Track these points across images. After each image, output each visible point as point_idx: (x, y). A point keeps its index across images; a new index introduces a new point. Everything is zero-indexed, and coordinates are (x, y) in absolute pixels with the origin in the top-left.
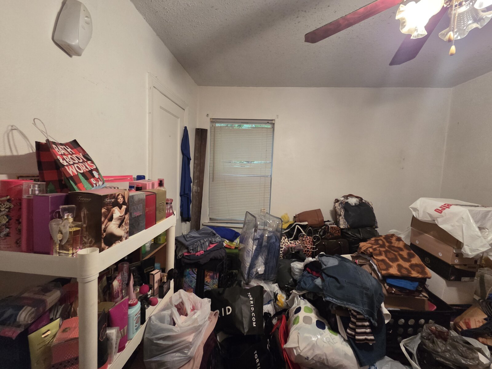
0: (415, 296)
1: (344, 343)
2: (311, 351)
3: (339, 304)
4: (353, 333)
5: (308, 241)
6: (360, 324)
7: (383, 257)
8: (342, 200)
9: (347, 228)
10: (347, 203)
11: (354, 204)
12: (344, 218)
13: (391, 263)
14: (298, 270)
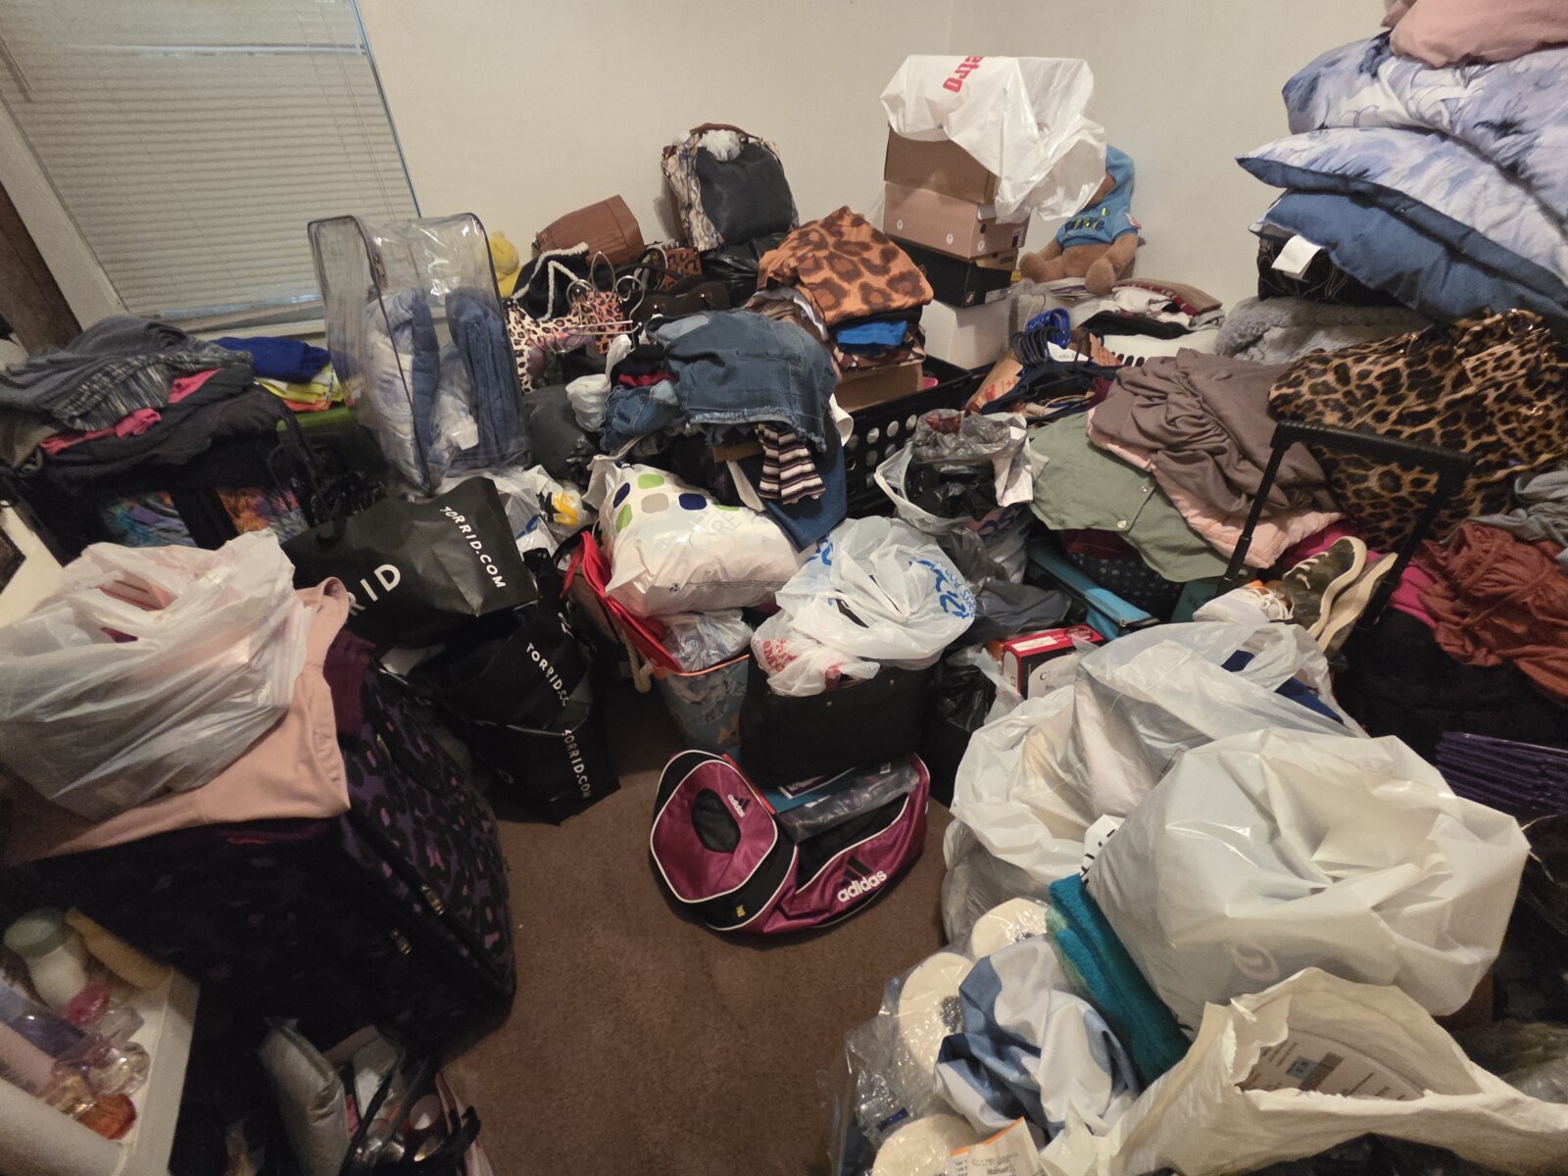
0: (899, 362)
1: (758, 518)
2: (682, 567)
3: (730, 422)
4: (776, 487)
5: (604, 308)
6: (788, 456)
7: (826, 273)
8: (687, 142)
9: (716, 245)
10: (703, 151)
11: (724, 155)
12: (701, 210)
13: (845, 285)
14: (593, 400)
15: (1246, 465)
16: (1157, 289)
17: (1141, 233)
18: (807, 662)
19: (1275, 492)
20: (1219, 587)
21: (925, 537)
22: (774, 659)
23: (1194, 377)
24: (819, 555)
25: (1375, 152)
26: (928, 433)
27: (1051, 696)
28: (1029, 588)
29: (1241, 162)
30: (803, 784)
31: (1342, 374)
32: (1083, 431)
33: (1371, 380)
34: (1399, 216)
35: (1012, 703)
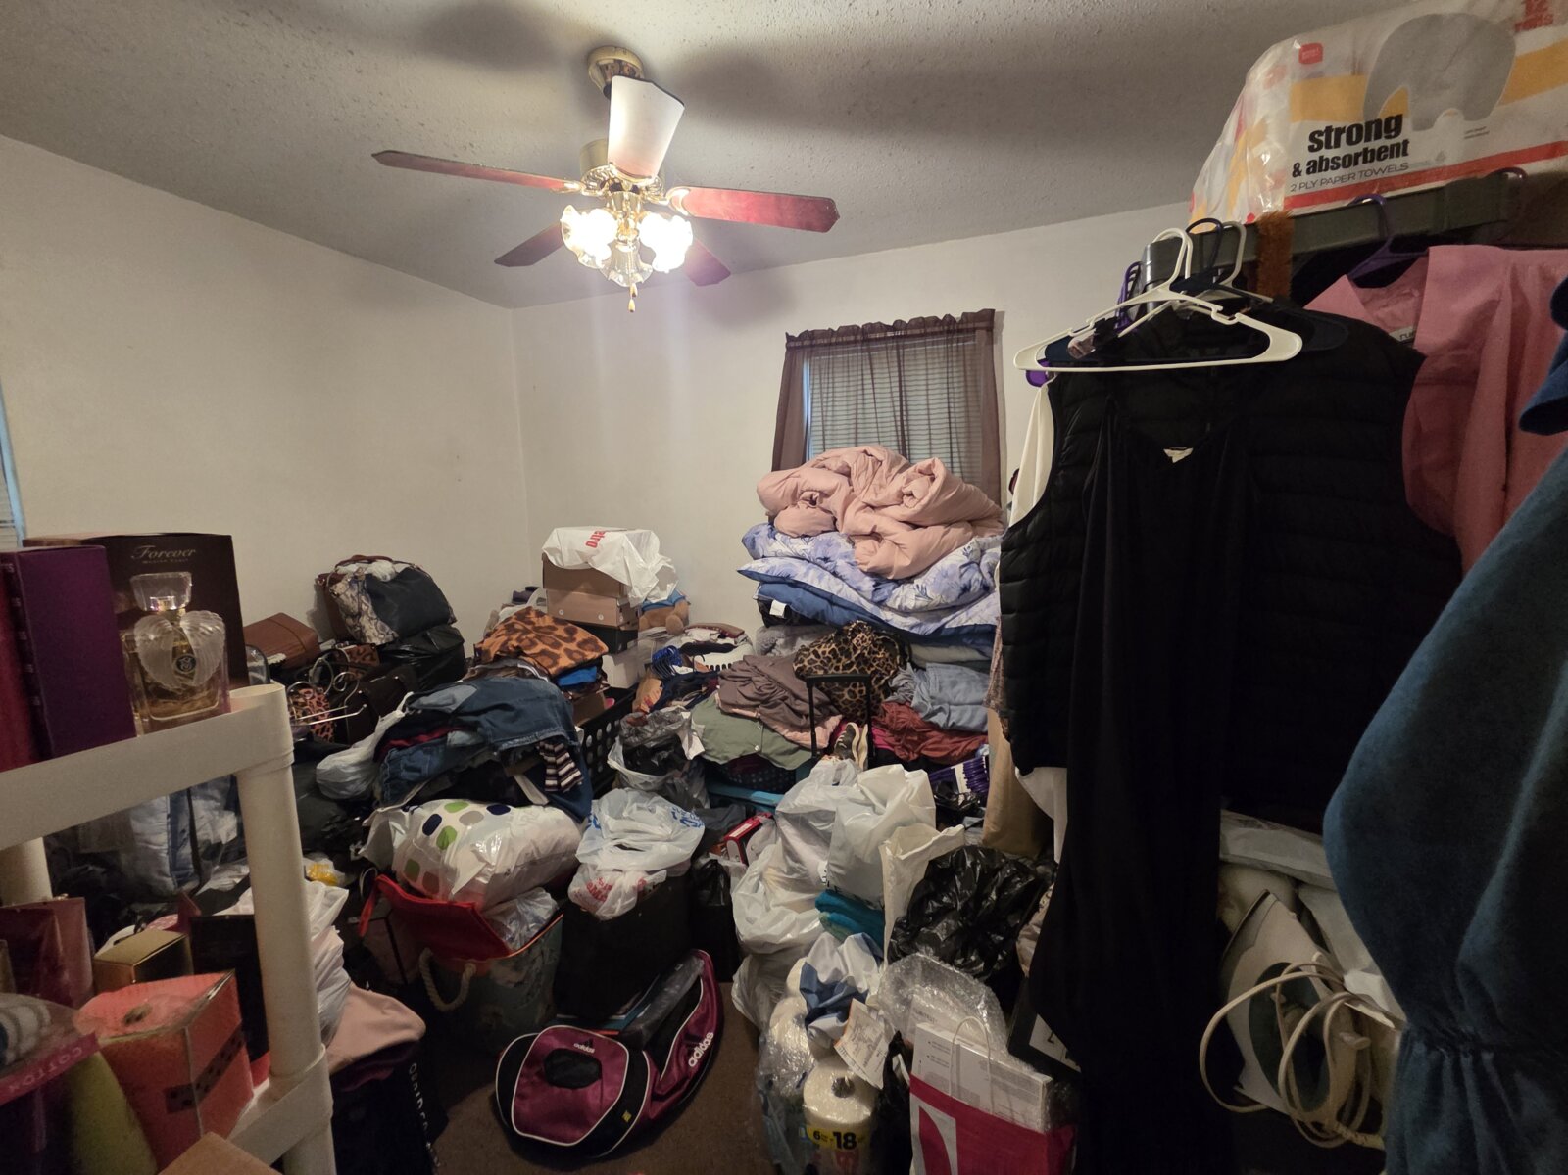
1: (546, 809)
3: (525, 744)
4: (556, 783)
7: (540, 647)
8: (352, 572)
9: (391, 640)
10: (370, 577)
11: (389, 578)
12: (375, 616)
13: (555, 651)
14: (352, 769)
15: (798, 702)
16: (710, 628)
17: (687, 599)
18: (621, 887)
19: (816, 711)
20: (813, 762)
21: (649, 794)
22: (599, 892)
23: (759, 667)
24: (592, 823)
25: (789, 568)
26: (630, 729)
27: (761, 856)
28: (716, 810)
29: (739, 571)
30: (628, 1006)
31: (816, 653)
32: (715, 707)
33: (827, 654)
34: (808, 591)
35: (741, 872)
